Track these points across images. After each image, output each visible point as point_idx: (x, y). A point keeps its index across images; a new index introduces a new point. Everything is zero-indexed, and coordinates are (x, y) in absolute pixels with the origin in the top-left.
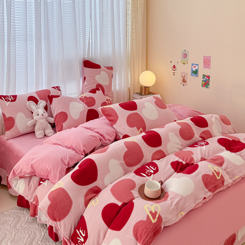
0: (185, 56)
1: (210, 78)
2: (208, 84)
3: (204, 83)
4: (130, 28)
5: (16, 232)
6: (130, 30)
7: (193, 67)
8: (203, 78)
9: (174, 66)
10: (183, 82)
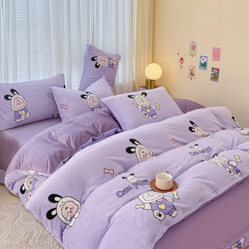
0: (193, 48)
1: (219, 70)
2: (217, 77)
3: (213, 76)
4: (136, 18)
5: (13, 228)
6: (135, 20)
7: (201, 59)
9: (182, 58)
10: (191, 75)
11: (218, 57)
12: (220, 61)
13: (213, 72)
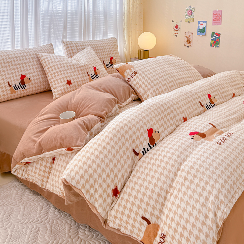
0: (191, 13)
1: (220, 35)
2: (218, 42)
3: (213, 42)
7: (199, 25)
8: (212, 36)
9: (177, 25)
10: (188, 43)
11: (220, 20)
12: (221, 25)
13: (213, 37)
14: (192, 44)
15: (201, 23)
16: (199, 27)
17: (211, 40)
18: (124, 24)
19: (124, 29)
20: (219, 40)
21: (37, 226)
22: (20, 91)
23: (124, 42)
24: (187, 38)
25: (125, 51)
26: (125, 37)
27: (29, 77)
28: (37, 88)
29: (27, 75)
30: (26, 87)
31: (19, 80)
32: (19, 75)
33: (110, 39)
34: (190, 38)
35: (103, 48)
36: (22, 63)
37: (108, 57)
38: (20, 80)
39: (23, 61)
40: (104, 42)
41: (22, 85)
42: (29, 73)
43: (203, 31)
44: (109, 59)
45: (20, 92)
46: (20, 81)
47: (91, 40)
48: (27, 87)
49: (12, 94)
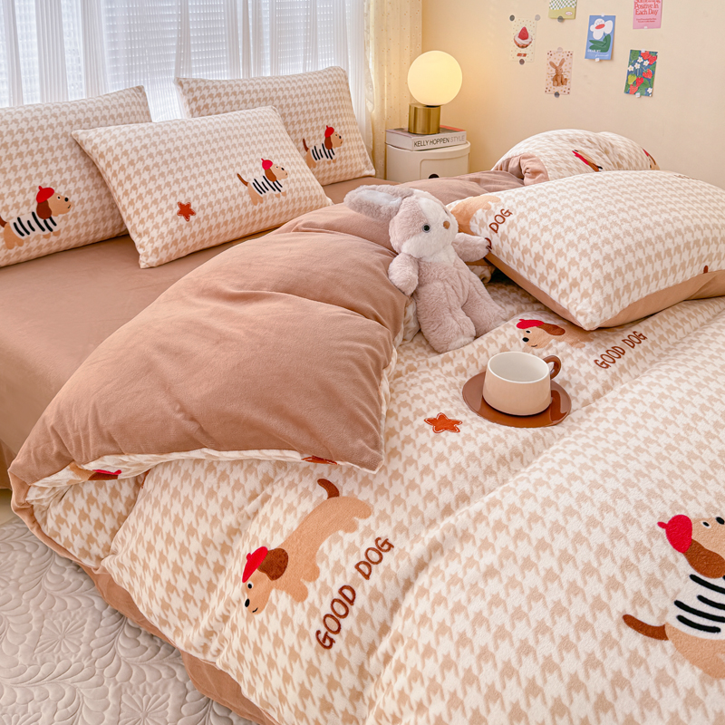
1: (656, 59)
2: (649, 80)
3: (633, 79)
5: (42, 607)
7: (593, 28)
8: (632, 61)
9: (524, 29)
10: (556, 83)
11: (655, 13)
12: (659, 27)
13: (633, 65)
14: (568, 86)
15: (599, 22)
16: (590, 33)
17: (629, 73)
18: (368, 27)
19: (368, 42)
20: (654, 72)
21: (74, 691)
22: (37, 237)
23: (369, 82)
24: (556, 68)
25: (370, 107)
26: (371, 66)
27: (63, 194)
28: (92, 228)
29: (56, 187)
30: (55, 224)
31: (31, 203)
32: (32, 189)
33: (325, 74)
34: (563, 67)
35: (302, 100)
36: (41, 151)
37: (318, 128)
38: (36, 204)
39: (45, 143)
40: (305, 83)
41: (41, 221)
42: (64, 182)
43: (602, 46)
44: (323, 132)
45: (37, 241)
46: (34, 208)
47: (269, 74)
48: (61, 225)
49: (11, 248)
